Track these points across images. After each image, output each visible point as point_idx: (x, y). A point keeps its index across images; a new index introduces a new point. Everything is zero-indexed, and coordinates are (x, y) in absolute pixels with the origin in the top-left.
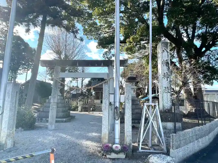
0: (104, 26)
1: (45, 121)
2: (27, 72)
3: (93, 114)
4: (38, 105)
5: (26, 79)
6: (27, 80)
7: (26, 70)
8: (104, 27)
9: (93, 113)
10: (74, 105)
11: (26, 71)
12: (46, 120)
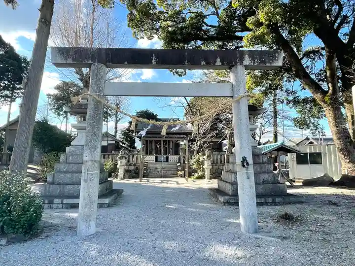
0: (167, 13)
1: (60, 206)
2: (10, 105)
3: (149, 184)
4: (36, 167)
5: (9, 117)
6: (11, 120)
7: (9, 99)
8: (166, 15)
9: (148, 181)
10: (108, 167)
11: (9, 103)
12: (62, 203)
